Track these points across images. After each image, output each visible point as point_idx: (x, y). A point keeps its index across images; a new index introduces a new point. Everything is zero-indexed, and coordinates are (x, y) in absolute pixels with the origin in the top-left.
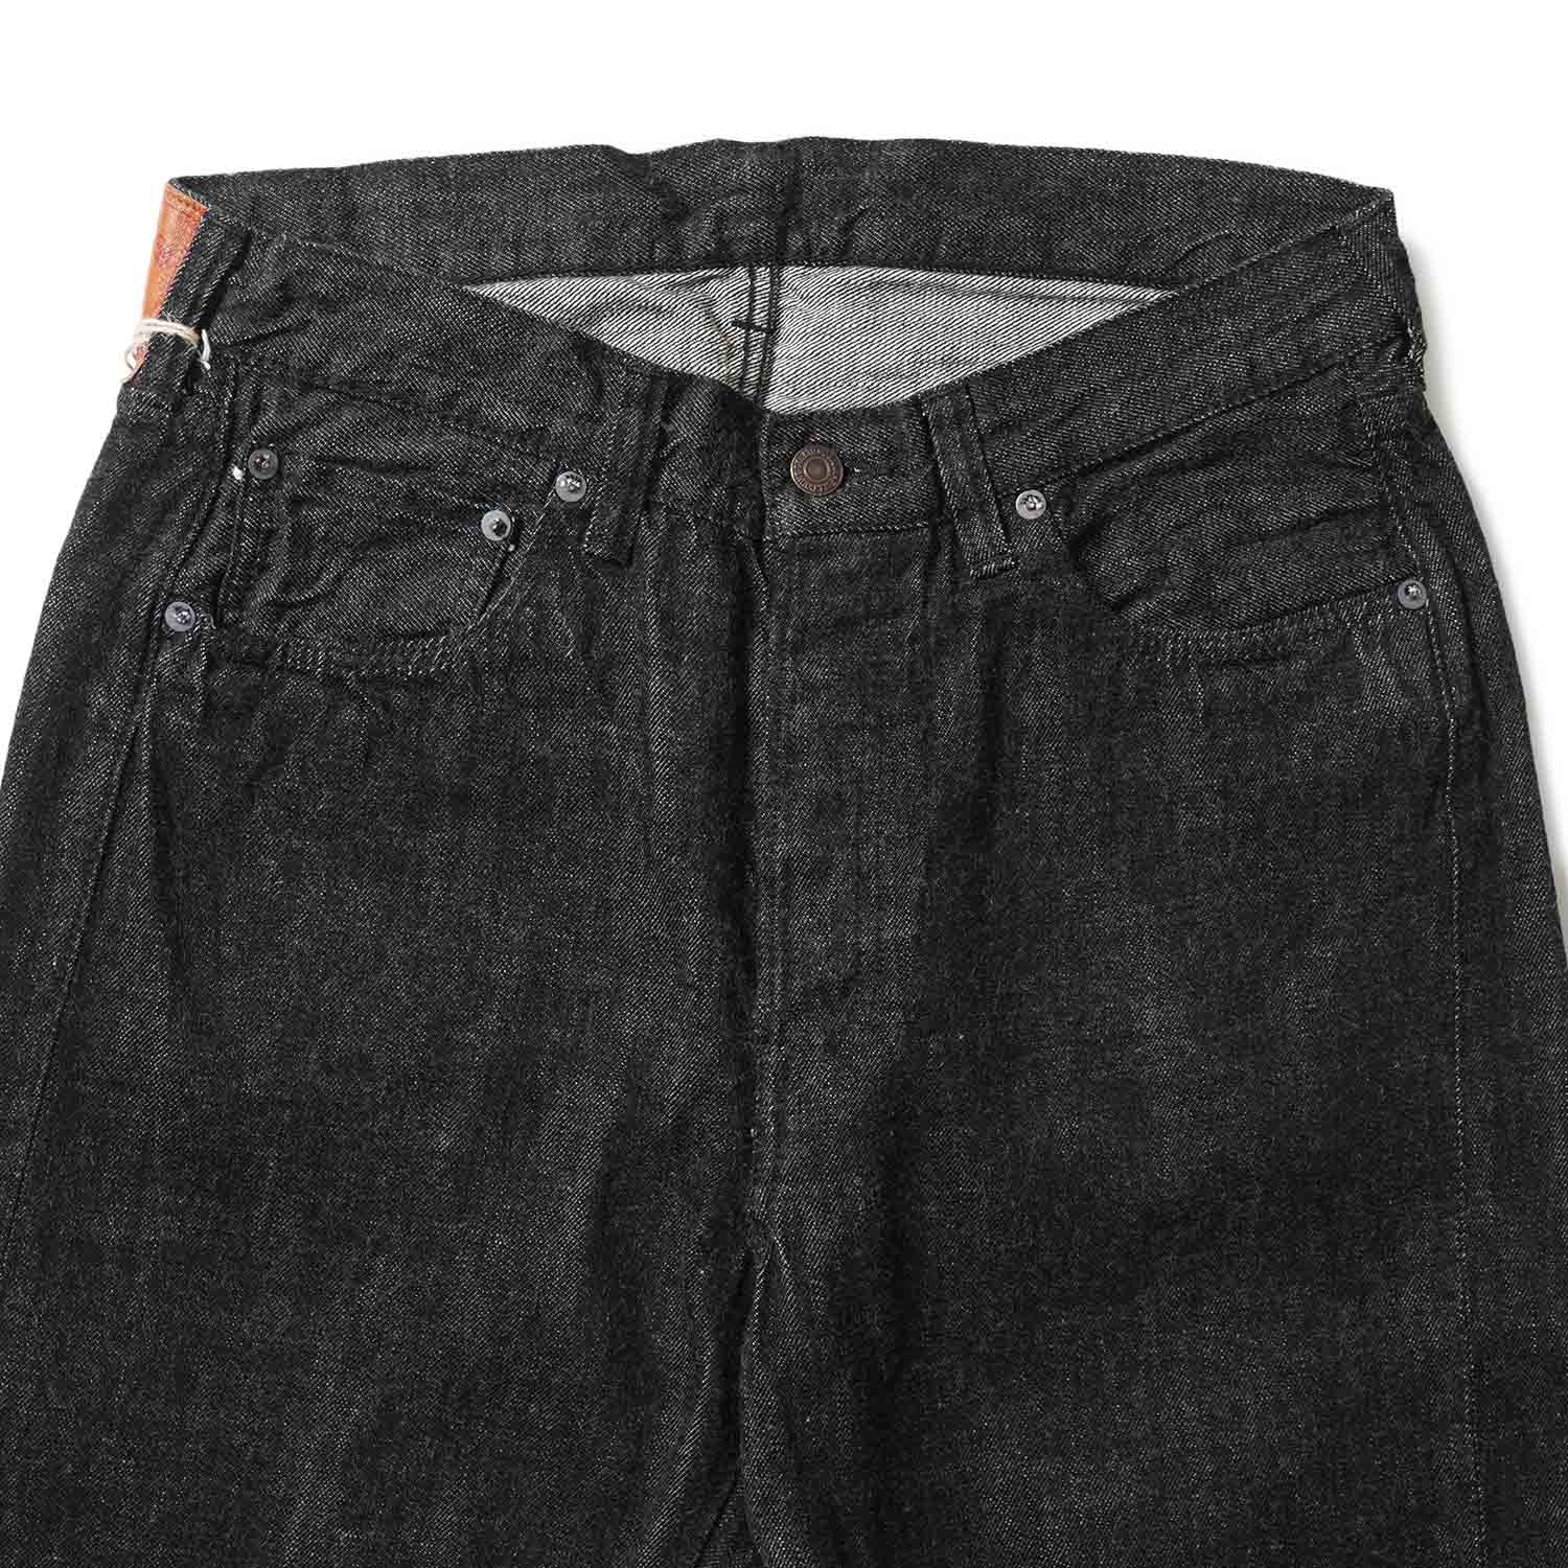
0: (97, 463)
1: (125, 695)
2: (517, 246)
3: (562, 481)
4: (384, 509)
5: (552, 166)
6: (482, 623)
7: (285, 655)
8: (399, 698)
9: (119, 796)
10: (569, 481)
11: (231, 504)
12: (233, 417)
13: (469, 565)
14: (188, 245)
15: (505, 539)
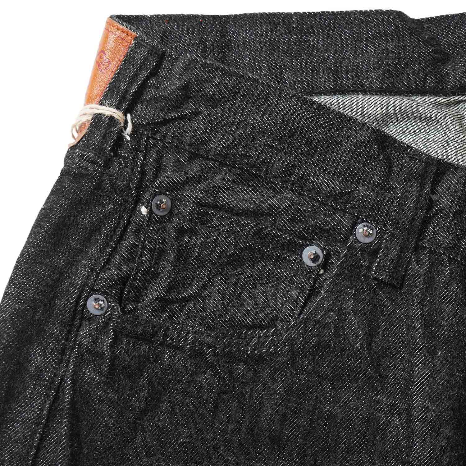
0: (48, 198)
1: (55, 356)
2: (336, 73)
3: (360, 229)
4: (239, 240)
5: (362, 23)
6: (300, 322)
7: (166, 335)
8: (239, 369)
9: (46, 426)
10: (365, 229)
11: (138, 231)
12: (143, 173)
13: (292, 281)
14: (122, 58)
15: (318, 266)
